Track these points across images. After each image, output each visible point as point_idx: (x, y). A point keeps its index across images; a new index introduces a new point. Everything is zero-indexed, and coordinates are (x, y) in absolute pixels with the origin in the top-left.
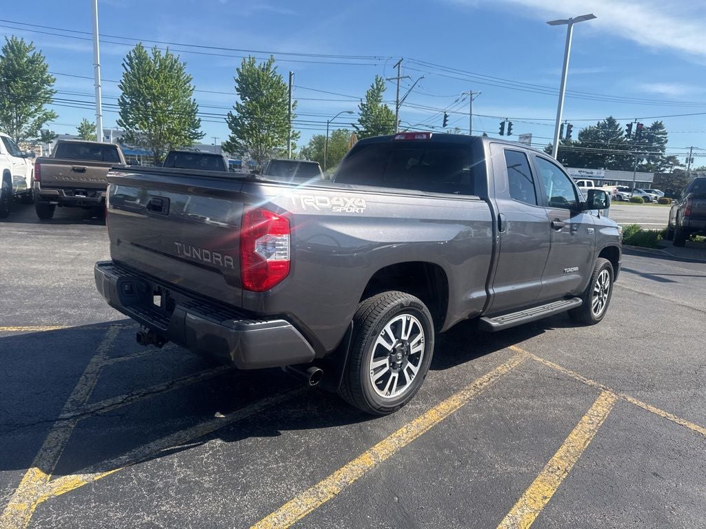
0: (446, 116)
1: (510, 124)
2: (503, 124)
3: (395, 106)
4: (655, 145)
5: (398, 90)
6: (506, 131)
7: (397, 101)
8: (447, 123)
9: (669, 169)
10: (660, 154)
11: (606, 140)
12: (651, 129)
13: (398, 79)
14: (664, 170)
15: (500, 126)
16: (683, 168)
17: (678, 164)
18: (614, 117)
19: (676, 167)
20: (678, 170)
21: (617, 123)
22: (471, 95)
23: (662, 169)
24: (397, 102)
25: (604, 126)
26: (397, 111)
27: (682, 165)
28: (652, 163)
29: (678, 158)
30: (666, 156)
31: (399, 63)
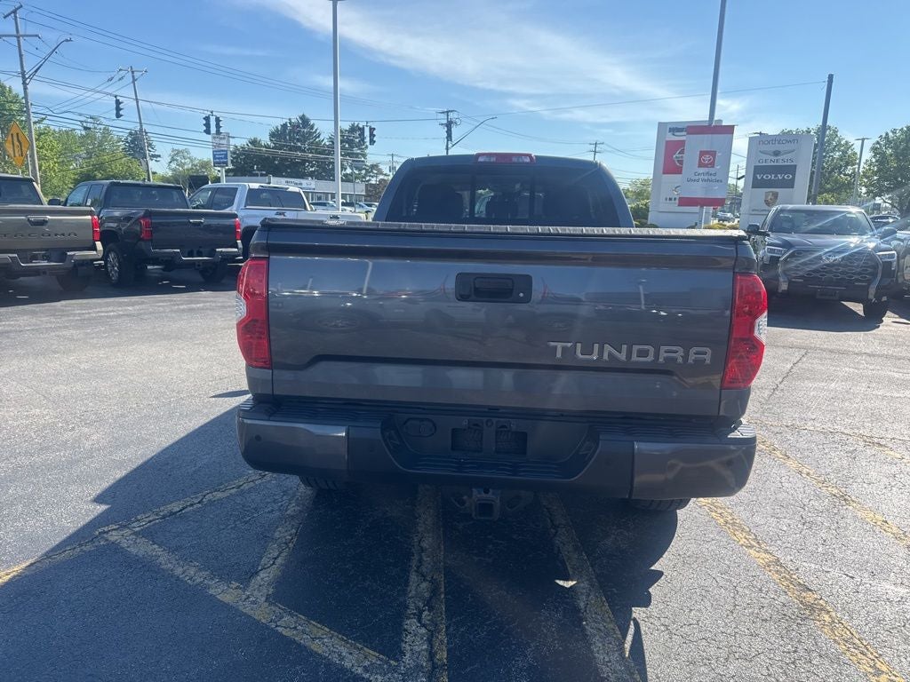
0: (118, 103)
1: (218, 120)
2: (207, 119)
3: (20, 80)
4: (356, 150)
5: (21, 56)
6: (213, 129)
7: (23, 73)
8: (121, 112)
9: (375, 179)
10: (363, 161)
11: (303, 143)
12: (349, 132)
13: (18, 37)
14: (369, 180)
15: (204, 122)
16: (386, 178)
17: (382, 173)
18: (308, 116)
19: (381, 177)
20: (383, 180)
21: (312, 122)
22: (133, 72)
23: (368, 178)
24: (23, 77)
25: (295, 126)
26: (25, 89)
27: (385, 175)
28: (357, 172)
29: (381, 167)
30: (368, 164)
31: (14, 12)
